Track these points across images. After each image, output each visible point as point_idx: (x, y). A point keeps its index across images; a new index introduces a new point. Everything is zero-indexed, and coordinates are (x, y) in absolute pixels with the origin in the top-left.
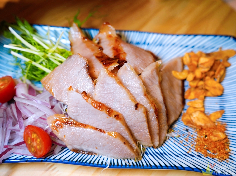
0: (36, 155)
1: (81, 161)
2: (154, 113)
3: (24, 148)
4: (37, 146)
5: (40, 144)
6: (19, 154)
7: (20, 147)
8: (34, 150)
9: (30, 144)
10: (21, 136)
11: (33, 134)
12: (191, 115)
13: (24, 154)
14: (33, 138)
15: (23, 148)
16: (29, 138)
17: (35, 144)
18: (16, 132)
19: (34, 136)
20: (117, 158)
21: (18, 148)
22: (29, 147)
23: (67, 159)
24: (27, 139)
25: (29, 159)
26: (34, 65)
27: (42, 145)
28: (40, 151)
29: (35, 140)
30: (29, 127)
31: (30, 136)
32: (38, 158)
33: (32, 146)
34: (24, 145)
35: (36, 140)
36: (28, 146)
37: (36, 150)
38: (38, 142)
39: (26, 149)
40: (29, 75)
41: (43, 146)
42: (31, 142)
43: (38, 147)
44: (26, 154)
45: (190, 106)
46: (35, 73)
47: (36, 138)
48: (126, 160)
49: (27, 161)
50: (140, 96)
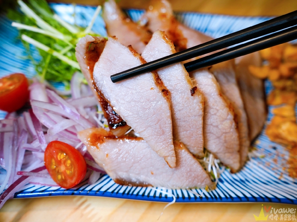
0: (65, 185)
1: (131, 193)
2: (233, 121)
3: (46, 176)
4: (66, 171)
5: (71, 168)
6: (39, 183)
7: (39, 174)
8: (62, 177)
9: (55, 169)
10: (40, 159)
11: (60, 154)
12: (278, 126)
13: (47, 184)
14: (59, 159)
15: (44, 176)
16: (53, 161)
17: (62, 168)
18: (33, 153)
19: (62, 156)
20: (181, 188)
21: (37, 176)
22: (54, 174)
23: (110, 190)
24: (50, 163)
25: (54, 191)
26: (55, 57)
27: (74, 169)
28: (71, 178)
29: (62, 162)
30: (53, 144)
31: (55, 157)
32: (68, 190)
33: (58, 172)
34: (45, 171)
35: (65, 162)
36: (51, 172)
37: (65, 177)
38: (68, 165)
39: (48, 177)
40: (49, 70)
41: (76, 169)
42: (56, 166)
43: (68, 172)
44: (49, 183)
45: (276, 115)
46: (57, 68)
47: (64, 159)
48: (194, 191)
49: (50, 195)
50: (213, 97)
